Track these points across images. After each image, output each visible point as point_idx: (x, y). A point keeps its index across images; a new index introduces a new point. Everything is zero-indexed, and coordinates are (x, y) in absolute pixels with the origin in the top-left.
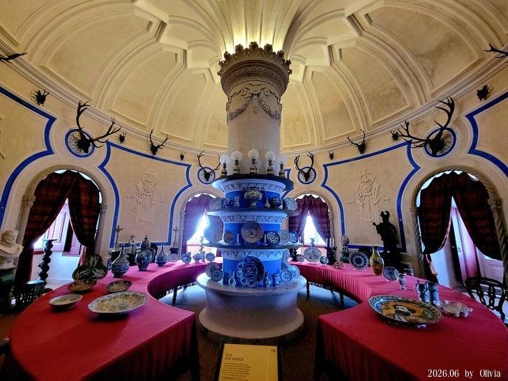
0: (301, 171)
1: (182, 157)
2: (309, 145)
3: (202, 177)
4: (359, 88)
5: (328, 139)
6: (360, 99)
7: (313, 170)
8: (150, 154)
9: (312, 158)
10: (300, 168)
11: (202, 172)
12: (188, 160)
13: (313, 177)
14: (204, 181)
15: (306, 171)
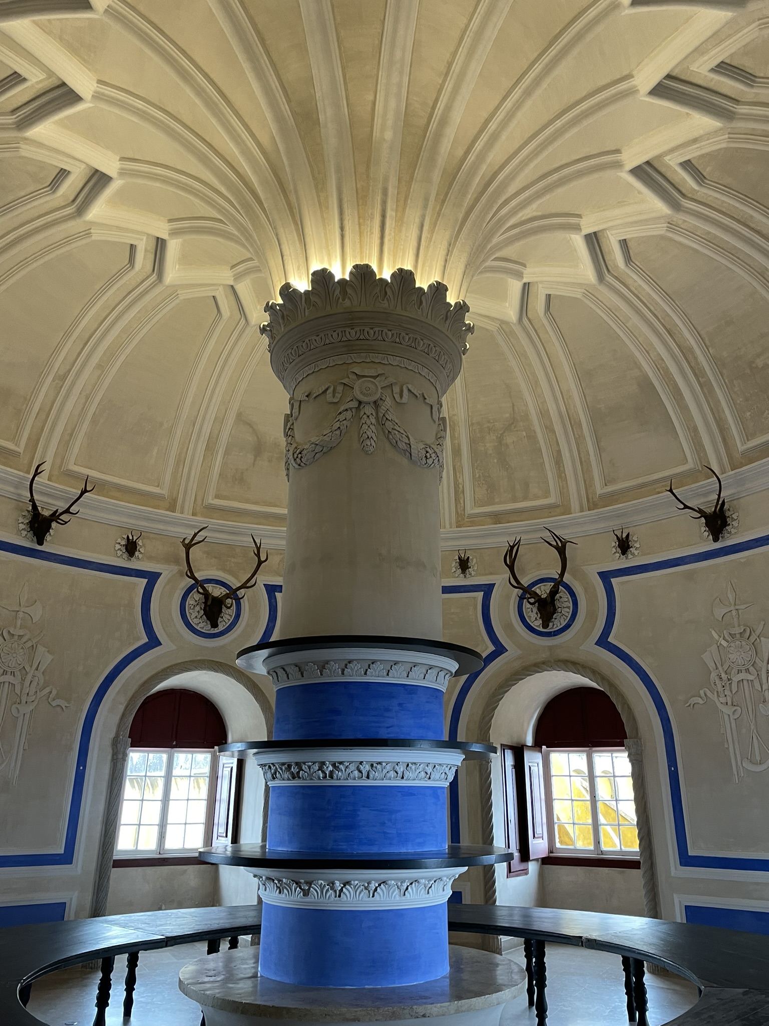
0: (527, 592)
1: (131, 548)
2: (551, 507)
3: (195, 615)
4: (692, 342)
5: (610, 488)
6: (698, 373)
7: (568, 588)
8: (25, 540)
9: (561, 550)
10: (526, 582)
11: (195, 597)
12: (150, 558)
13: (568, 612)
14: (204, 626)
15: (543, 590)
